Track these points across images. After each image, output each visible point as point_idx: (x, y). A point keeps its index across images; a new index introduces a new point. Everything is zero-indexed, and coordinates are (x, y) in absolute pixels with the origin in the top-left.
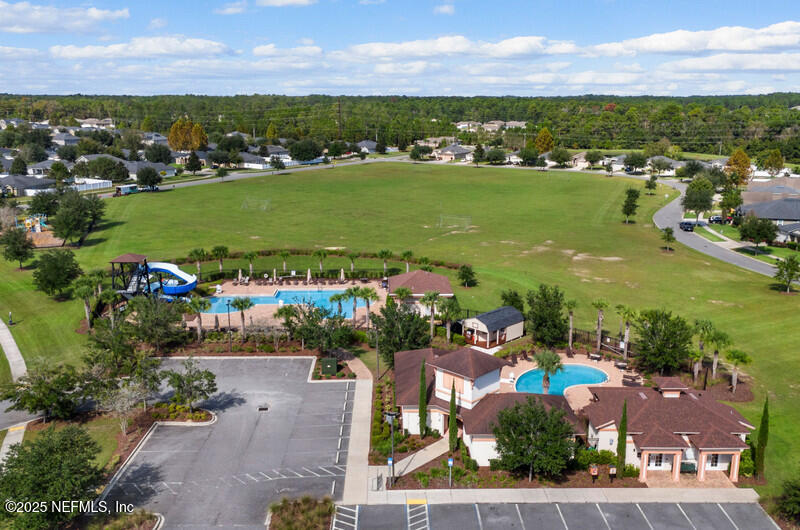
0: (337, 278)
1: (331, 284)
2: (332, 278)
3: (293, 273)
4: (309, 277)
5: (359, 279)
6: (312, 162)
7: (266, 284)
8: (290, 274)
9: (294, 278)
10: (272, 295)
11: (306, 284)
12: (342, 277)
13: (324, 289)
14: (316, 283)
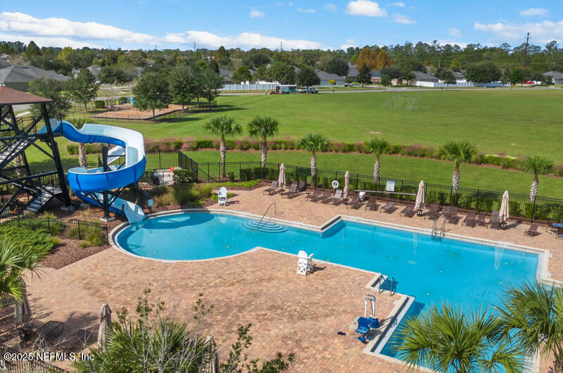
0: (489, 212)
1: (471, 224)
2: (479, 211)
3: (390, 187)
4: (419, 198)
5: (549, 223)
6: (488, 84)
7: (326, 202)
8: (383, 187)
9: (392, 197)
10: (317, 228)
11: (410, 214)
12: (504, 211)
13: (449, 235)
14: (434, 216)
